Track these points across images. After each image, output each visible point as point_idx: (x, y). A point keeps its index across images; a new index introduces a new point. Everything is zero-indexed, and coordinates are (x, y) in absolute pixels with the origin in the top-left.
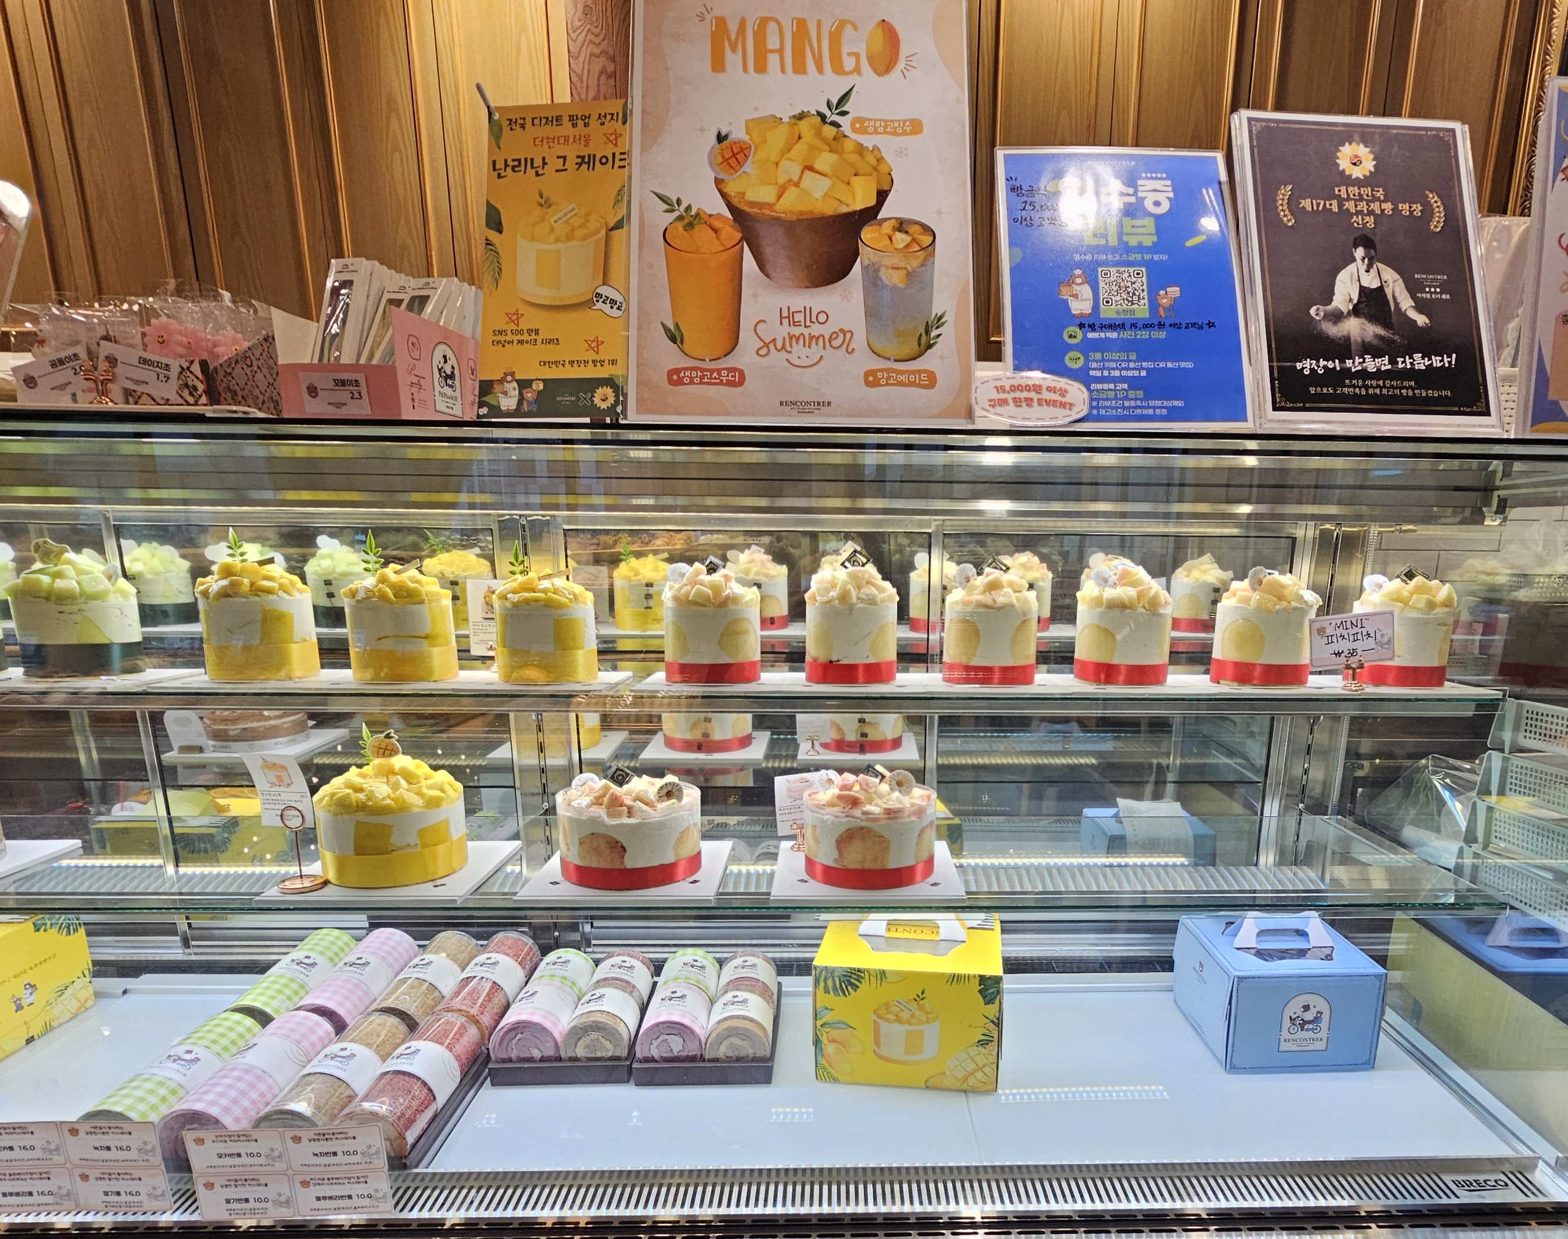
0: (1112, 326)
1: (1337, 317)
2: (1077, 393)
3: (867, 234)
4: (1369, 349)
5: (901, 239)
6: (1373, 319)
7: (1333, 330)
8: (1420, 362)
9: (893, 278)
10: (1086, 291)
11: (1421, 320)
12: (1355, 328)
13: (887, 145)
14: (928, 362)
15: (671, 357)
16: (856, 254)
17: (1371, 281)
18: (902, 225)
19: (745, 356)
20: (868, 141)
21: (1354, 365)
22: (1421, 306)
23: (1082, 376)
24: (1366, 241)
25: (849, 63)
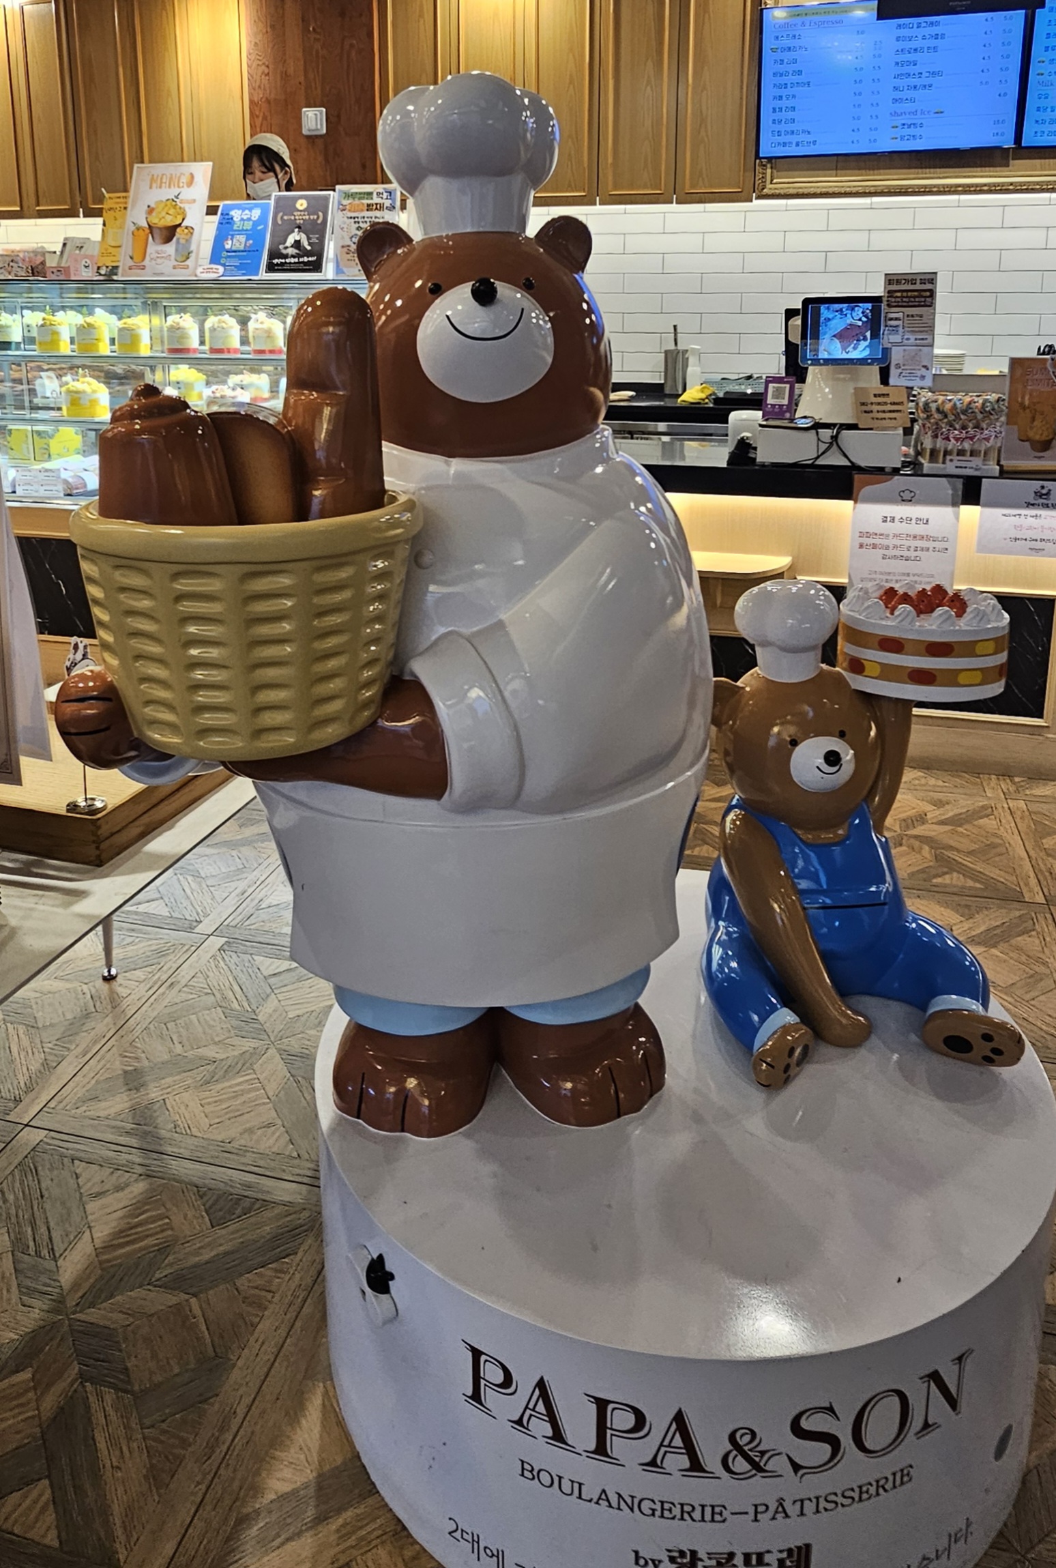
0: (235, 252)
1: (286, 248)
2: (221, 269)
3: (178, 230)
4: (293, 256)
5: (186, 231)
6: (296, 248)
7: (284, 252)
8: (306, 259)
9: (182, 241)
10: (230, 242)
11: (309, 248)
12: (291, 251)
13: (186, 206)
14: (188, 262)
15: (131, 263)
16: (174, 235)
17: (298, 238)
18: (187, 228)
19: (146, 262)
20: (182, 205)
21: (288, 261)
22: (310, 244)
23: (224, 265)
24: (299, 227)
25: (181, 185)
